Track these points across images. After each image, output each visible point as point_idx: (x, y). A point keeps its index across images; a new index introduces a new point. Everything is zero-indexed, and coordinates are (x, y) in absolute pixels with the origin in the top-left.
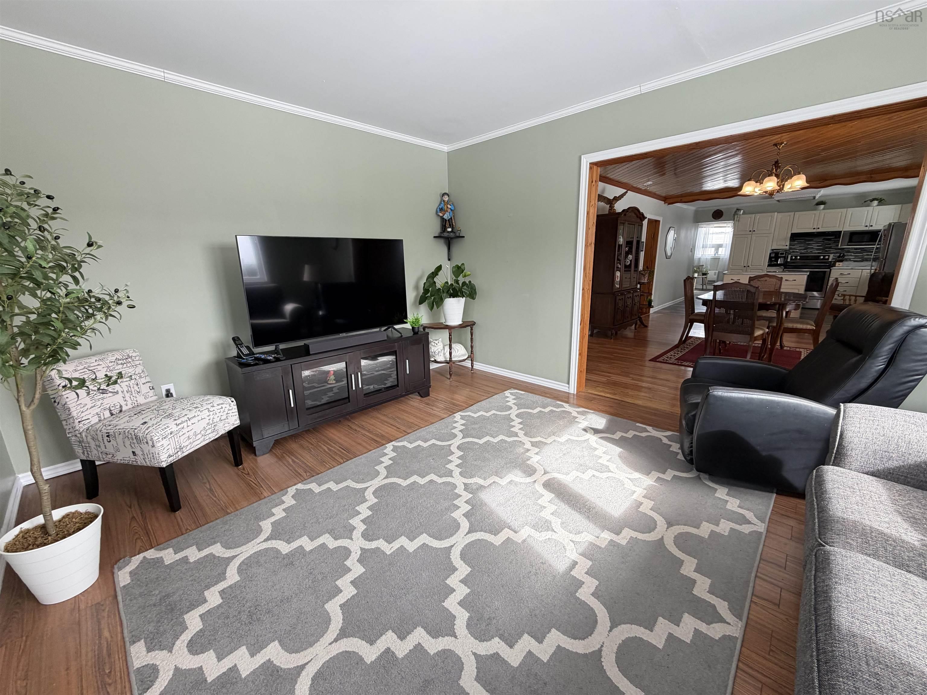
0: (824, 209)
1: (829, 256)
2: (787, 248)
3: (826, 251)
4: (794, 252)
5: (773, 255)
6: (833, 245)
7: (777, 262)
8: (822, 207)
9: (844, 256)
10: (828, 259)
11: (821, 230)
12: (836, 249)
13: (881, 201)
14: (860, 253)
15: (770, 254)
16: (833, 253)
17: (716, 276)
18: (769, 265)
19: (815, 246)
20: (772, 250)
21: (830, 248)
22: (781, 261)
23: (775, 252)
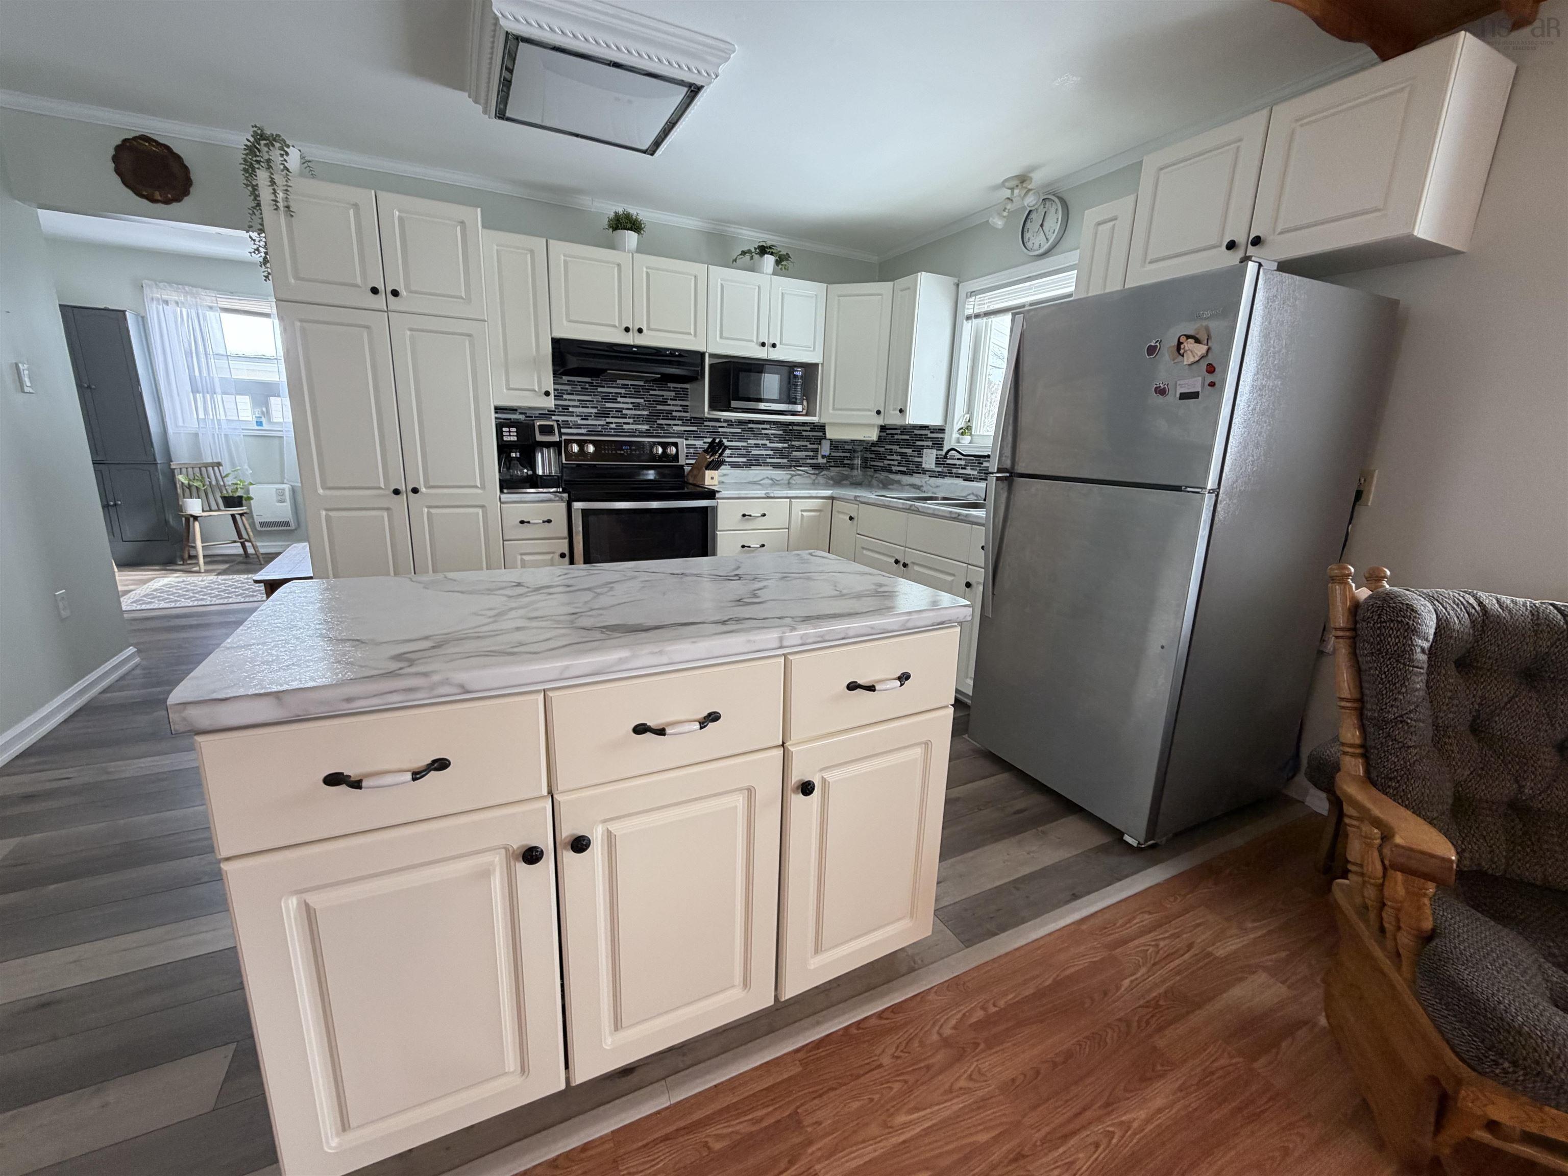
0: (639, 250)
1: (676, 445)
2: (550, 403)
3: (664, 427)
4: (566, 424)
5: (511, 436)
6: (673, 406)
7: (533, 467)
8: (631, 238)
10: (676, 457)
11: (649, 340)
12: (686, 422)
13: (781, 260)
14: (740, 440)
15: (499, 427)
16: (680, 435)
17: (287, 505)
18: (508, 484)
19: (624, 403)
20: (498, 409)
21: (668, 415)
22: (544, 463)
23: (510, 424)
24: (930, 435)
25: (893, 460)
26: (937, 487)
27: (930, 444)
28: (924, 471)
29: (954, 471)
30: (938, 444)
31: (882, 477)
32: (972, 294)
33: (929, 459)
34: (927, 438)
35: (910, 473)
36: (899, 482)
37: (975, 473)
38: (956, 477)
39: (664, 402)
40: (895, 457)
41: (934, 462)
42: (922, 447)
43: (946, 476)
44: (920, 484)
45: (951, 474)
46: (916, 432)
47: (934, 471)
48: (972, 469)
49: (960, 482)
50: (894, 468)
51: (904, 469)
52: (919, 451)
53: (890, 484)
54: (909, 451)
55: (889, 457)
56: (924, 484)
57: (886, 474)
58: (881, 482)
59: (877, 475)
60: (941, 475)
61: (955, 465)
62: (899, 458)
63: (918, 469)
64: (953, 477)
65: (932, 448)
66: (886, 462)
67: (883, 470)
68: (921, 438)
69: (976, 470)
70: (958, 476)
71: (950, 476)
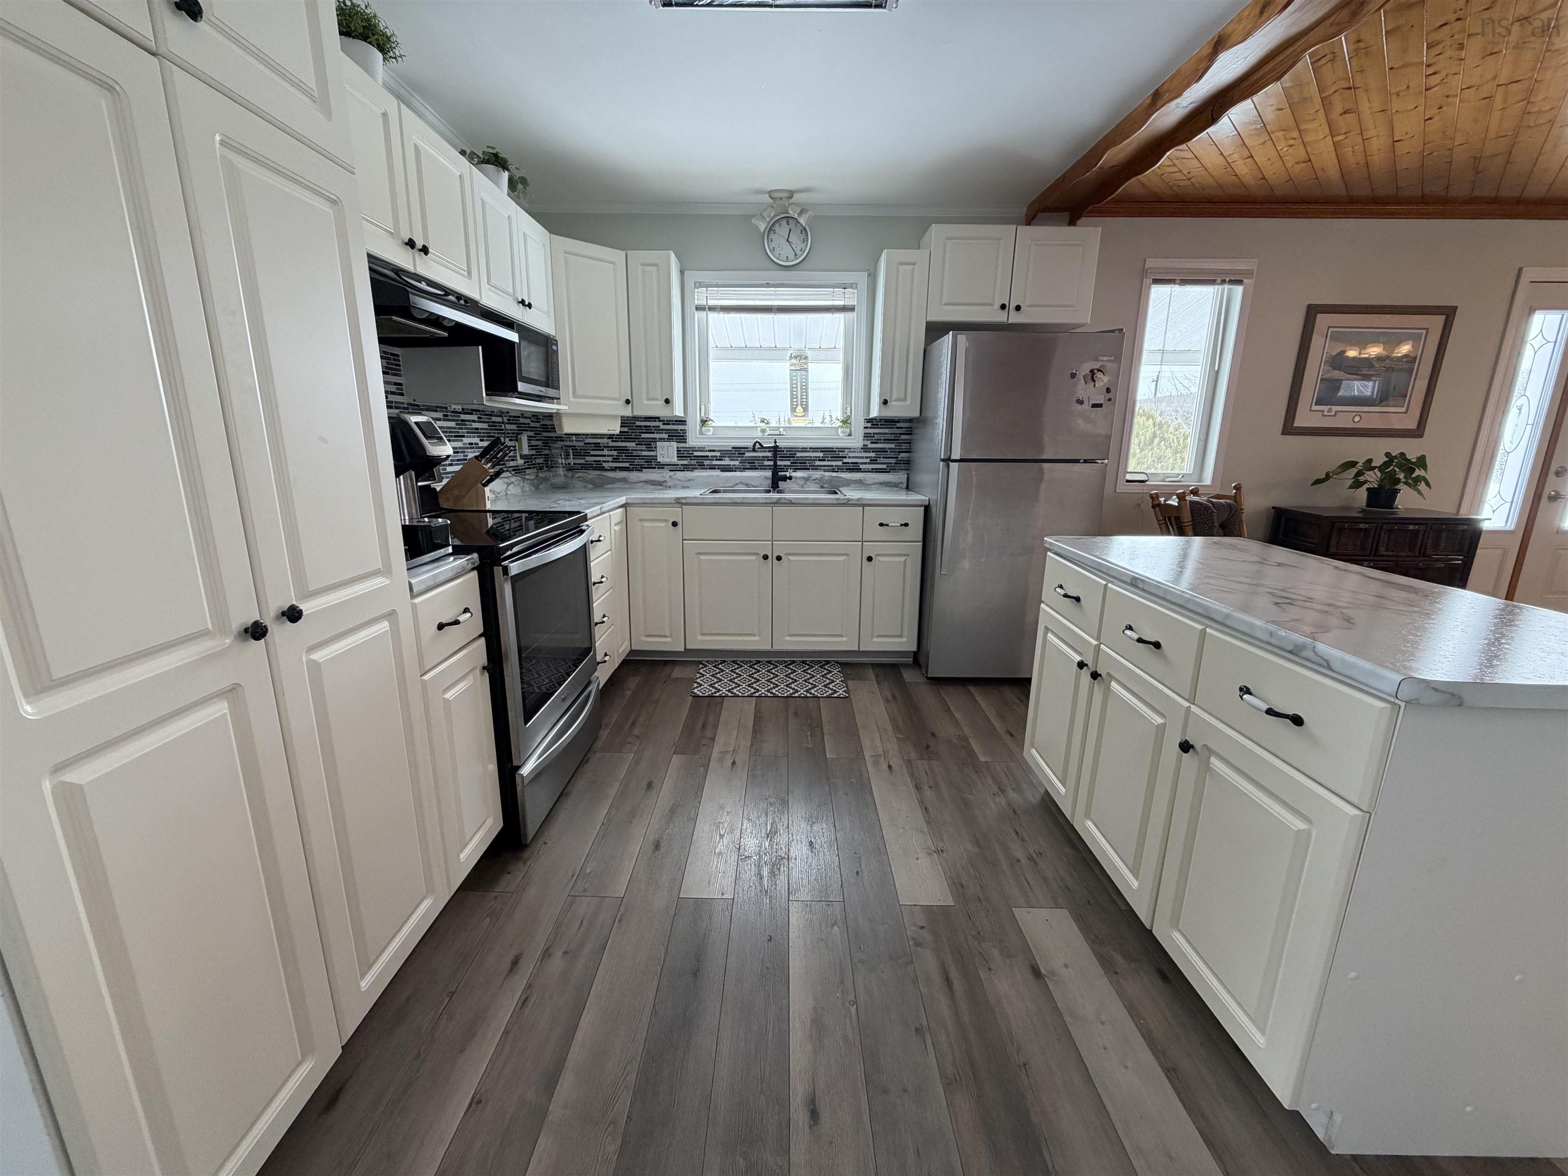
13: (512, 181)
24: (662, 427)
25: (604, 456)
26: (689, 480)
27: (666, 436)
28: (661, 466)
29: (707, 462)
30: (680, 437)
31: (590, 477)
32: (700, 285)
33: (667, 452)
34: (658, 430)
35: (640, 469)
36: (624, 480)
37: (737, 463)
38: (710, 468)
40: (606, 452)
41: (676, 455)
42: (655, 440)
43: (696, 468)
44: (662, 479)
45: (702, 466)
46: (638, 423)
47: (678, 465)
48: (731, 460)
49: (717, 473)
50: (605, 465)
51: (627, 465)
52: (650, 445)
53: (608, 484)
54: (631, 445)
55: (592, 453)
56: (668, 479)
57: (598, 472)
58: (590, 481)
59: (578, 475)
60: (686, 468)
61: (708, 456)
62: (615, 453)
63: (652, 463)
64: (706, 469)
65: (669, 440)
66: (588, 458)
67: (586, 469)
68: (648, 430)
69: (737, 460)
70: (712, 468)
71: (701, 469)
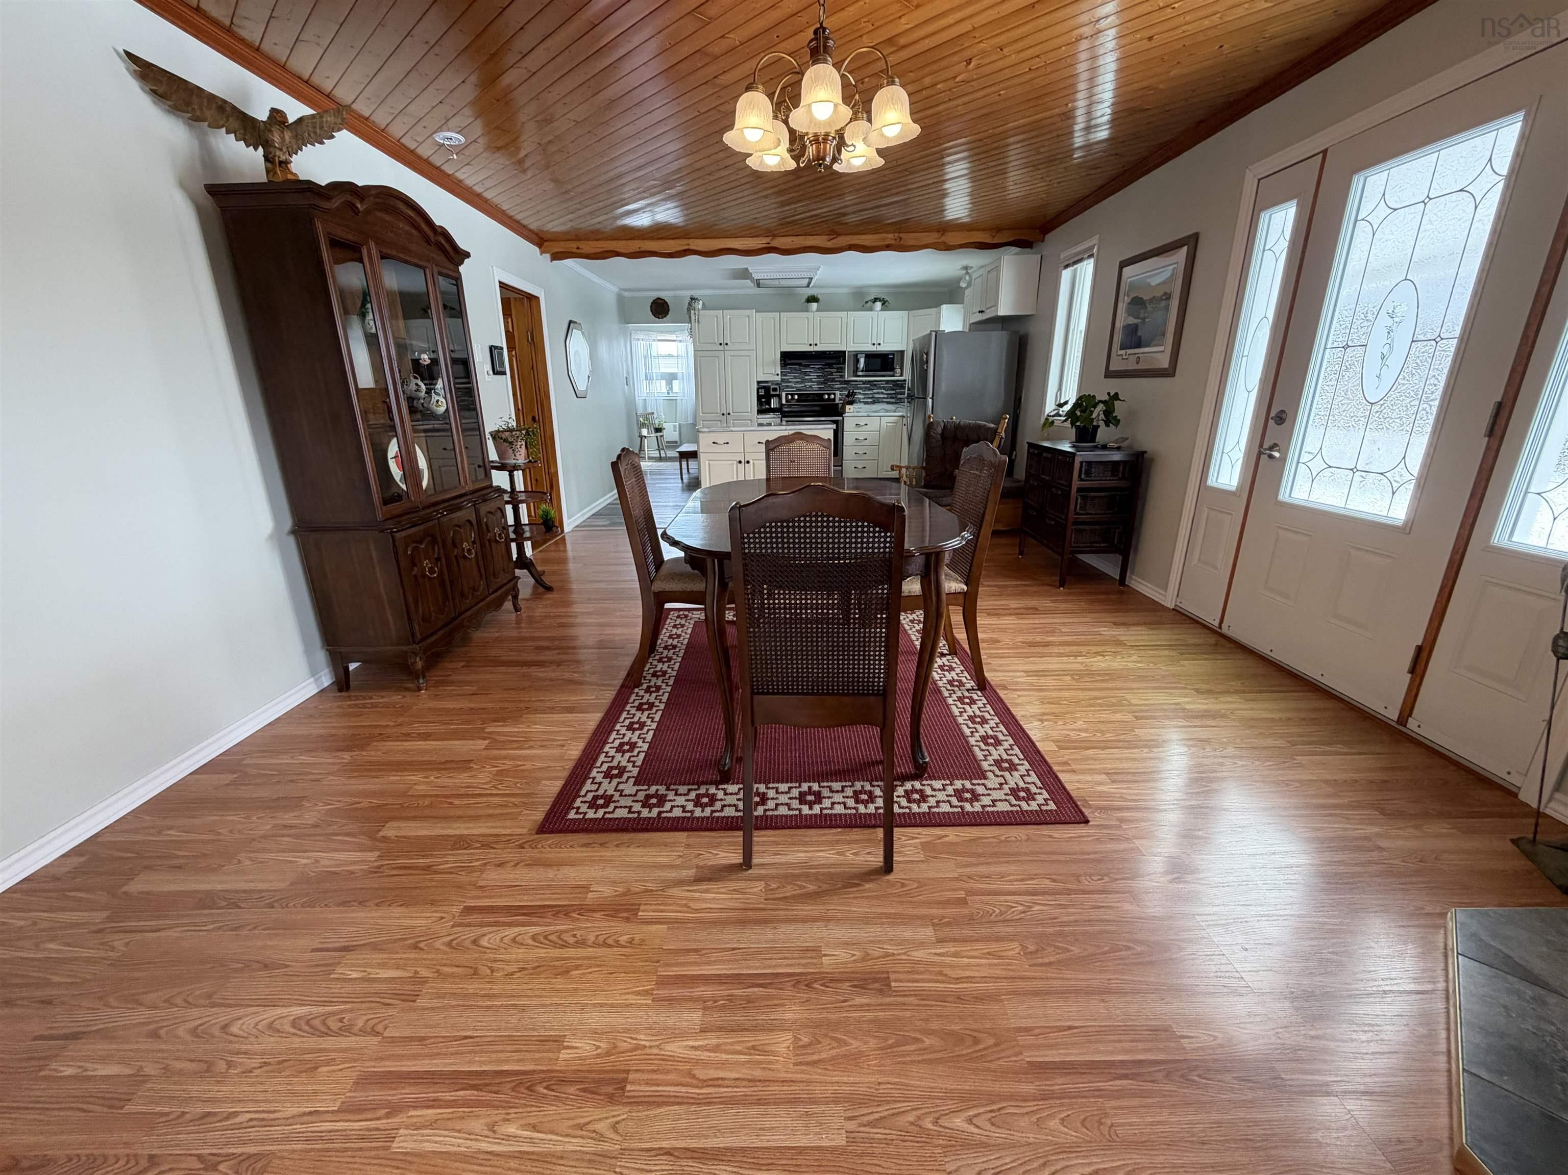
0: (818, 310)
1: (834, 394)
2: (779, 378)
3: (830, 386)
4: (787, 386)
5: (762, 392)
6: (836, 375)
7: (770, 405)
8: (814, 306)
9: (853, 394)
10: (834, 399)
11: (819, 348)
12: (841, 383)
13: (884, 302)
14: (869, 390)
15: (758, 389)
16: (838, 389)
17: (677, 432)
18: (760, 412)
19: (813, 376)
20: (758, 382)
21: (833, 380)
22: (774, 403)
23: (764, 387)
39: (832, 374)
